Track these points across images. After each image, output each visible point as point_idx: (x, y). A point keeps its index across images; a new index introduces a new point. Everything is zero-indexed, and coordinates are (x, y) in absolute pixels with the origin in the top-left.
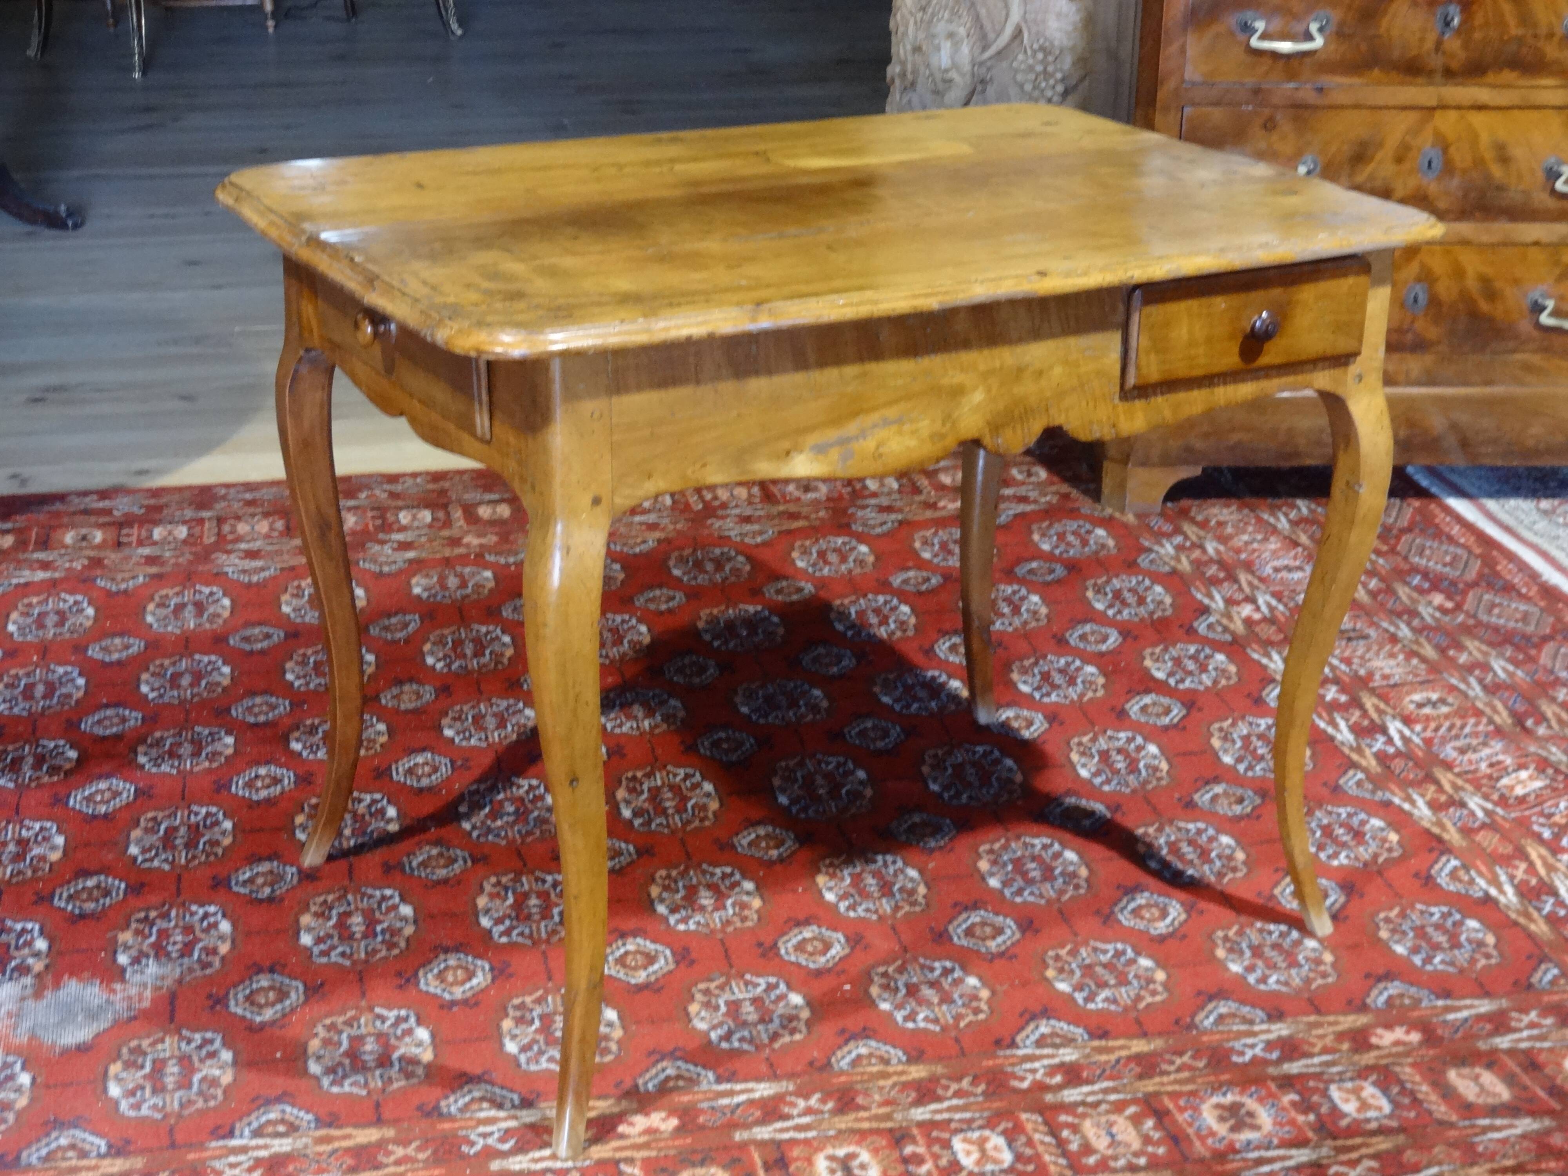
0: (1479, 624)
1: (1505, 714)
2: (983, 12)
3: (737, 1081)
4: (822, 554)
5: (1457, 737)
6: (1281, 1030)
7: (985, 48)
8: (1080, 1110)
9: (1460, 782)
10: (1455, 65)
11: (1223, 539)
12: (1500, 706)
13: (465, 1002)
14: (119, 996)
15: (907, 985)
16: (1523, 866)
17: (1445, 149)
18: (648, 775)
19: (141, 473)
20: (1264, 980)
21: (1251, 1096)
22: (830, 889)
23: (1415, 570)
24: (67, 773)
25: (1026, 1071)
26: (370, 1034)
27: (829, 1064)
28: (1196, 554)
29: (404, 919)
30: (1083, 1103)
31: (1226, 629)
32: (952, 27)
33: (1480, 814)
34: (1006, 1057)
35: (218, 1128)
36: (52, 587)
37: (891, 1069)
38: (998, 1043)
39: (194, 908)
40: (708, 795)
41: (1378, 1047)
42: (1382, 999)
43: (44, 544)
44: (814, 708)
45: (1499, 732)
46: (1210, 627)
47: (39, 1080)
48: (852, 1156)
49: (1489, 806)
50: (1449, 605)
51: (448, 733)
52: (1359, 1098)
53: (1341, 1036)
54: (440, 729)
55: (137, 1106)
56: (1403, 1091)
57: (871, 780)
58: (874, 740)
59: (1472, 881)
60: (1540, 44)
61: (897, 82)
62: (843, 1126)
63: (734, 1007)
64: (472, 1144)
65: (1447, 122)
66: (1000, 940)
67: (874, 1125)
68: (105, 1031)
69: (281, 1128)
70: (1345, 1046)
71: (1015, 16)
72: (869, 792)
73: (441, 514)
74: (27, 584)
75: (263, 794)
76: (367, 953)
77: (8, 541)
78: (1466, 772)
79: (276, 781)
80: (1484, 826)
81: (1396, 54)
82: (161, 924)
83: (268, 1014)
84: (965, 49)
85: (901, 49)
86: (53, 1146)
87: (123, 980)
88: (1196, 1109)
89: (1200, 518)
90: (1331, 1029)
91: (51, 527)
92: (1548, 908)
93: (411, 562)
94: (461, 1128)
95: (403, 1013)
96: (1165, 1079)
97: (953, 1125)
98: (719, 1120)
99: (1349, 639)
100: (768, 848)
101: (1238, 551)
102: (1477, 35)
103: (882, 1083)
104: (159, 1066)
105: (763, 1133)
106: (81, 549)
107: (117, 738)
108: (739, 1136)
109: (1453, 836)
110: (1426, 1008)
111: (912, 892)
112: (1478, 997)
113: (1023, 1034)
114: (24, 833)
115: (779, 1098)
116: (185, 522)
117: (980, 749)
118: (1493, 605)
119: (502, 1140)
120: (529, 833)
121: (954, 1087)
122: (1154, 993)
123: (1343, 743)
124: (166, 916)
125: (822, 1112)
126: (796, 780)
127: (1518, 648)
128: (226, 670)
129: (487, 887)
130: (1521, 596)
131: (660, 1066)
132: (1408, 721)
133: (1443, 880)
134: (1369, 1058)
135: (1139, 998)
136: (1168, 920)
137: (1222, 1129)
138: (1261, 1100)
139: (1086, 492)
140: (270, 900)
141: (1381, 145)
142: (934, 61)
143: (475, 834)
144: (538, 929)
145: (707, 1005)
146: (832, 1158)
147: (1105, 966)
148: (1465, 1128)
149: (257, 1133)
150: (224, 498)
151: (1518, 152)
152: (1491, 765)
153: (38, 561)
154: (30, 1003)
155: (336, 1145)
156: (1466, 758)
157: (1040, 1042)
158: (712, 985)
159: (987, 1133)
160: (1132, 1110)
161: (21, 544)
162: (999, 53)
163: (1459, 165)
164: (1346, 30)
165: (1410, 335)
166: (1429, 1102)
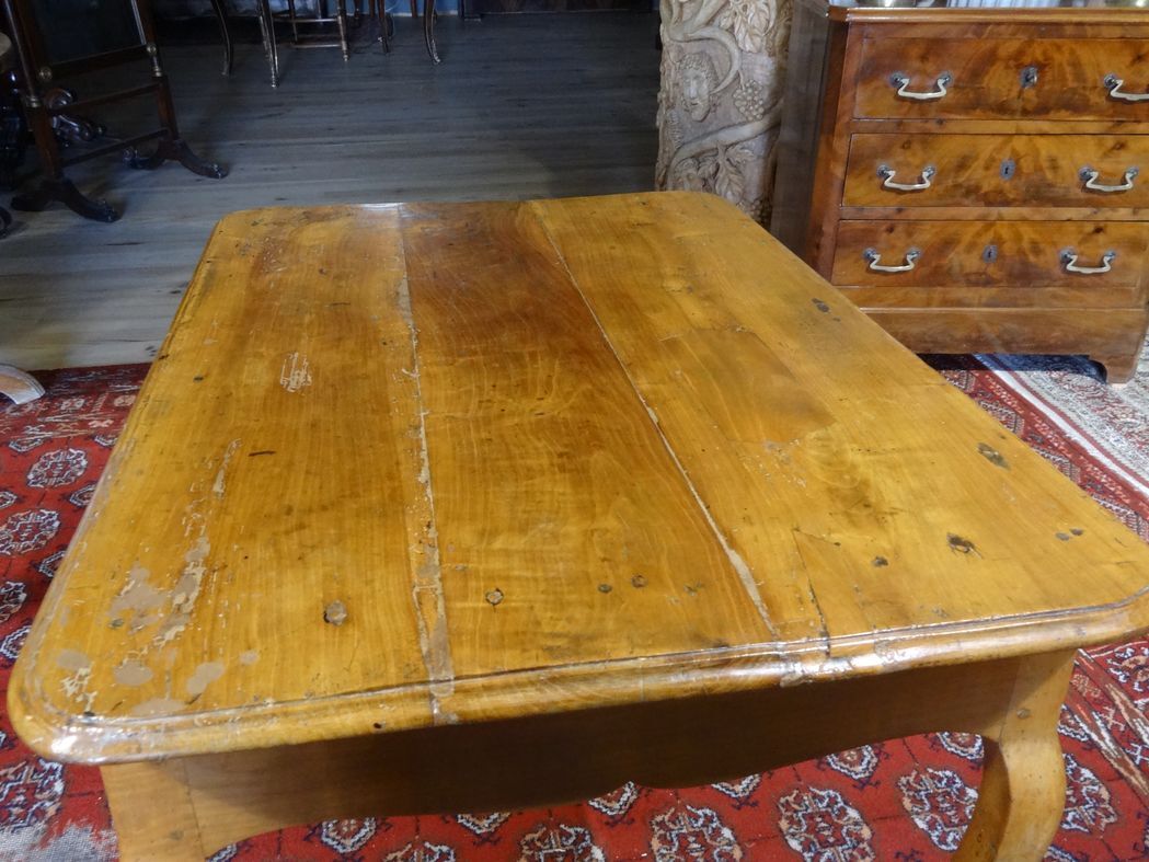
2: (716, 63)
7: (717, 85)
10: (1029, 107)
15: (679, 837)
16: (1112, 711)
20: (944, 839)
32: (698, 72)
59: (1077, 727)
60: (1088, 93)
61: (664, 102)
65: (1019, 144)
66: (744, 784)
71: (736, 67)
81: (992, 100)
84: (705, 86)
85: (667, 83)
92: (1139, 756)
102: (1047, 87)
122: (863, 852)
135: (851, 855)
136: (864, 764)
141: (977, 158)
142: (686, 93)
147: (823, 817)
151: (1064, 163)
154: (37, 851)
158: (536, 836)
162: (726, 88)
163: (1025, 171)
164: (961, 84)
165: (983, 276)
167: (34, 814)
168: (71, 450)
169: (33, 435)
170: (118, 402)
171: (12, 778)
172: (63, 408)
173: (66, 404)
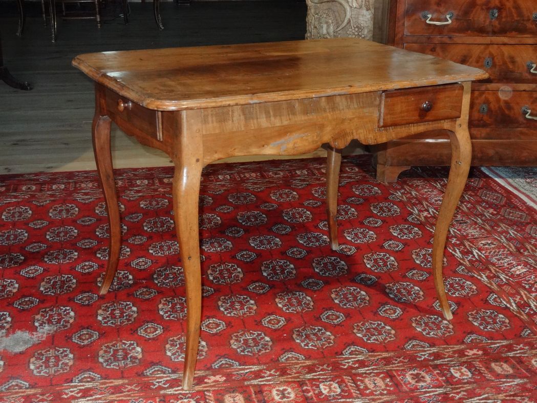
0: (505, 218)
1: (513, 247)
2: (337, 15)
3: (246, 365)
4: (281, 195)
5: (497, 255)
6: (434, 350)
7: (338, 27)
8: (364, 375)
9: (497, 270)
10: (496, 30)
11: (418, 191)
12: (512, 245)
13: (153, 339)
14: (35, 336)
15: (306, 335)
16: (519, 297)
17: (493, 59)
18: (219, 266)
19: (50, 168)
20: (428, 333)
21: (423, 371)
22: (280, 303)
23: (484, 201)
24: (20, 264)
25: (346, 362)
26: (120, 349)
27: (278, 360)
28: (409, 195)
29: (134, 312)
30: (365, 373)
31: (418, 220)
32: (327, 20)
33: (504, 280)
34: (339, 358)
35: (67, 379)
36: (17, 204)
37: (299, 362)
38: (337, 354)
39: (62, 308)
40: (239, 272)
41: (468, 356)
42: (469, 340)
43: (15, 190)
44: (276, 244)
45: (511, 254)
46: (413, 219)
47: (6, 363)
48: (285, 390)
49: (508, 278)
50: (495, 212)
51: (151, 251)
52: (460, 372)
53: (455, 352)
54: (148, 250)
55: (40, 372)
56: (476, 370)
57: (295, 268)
58: (296, 255)
59: (501, 302)
60: (525, 23)
62: (282, 380)
63: (246, 341)
64: (154, 385)
65: (493, 49)
66: (338, 320)
67: (293, 380)
68: (30, 347)
69: (89, 380)
70: (456, 355)
71: (348, 16)
72: (294, 272)
73: (151, 181)
74: (9, 203)
75: (87, 271)
76: (120, 323)
77: (4, 189)
78: (500, 267)
79: (92, 267)
80: (506, 284)
81: (476, 26)
82: (50, 313)
83: (86, 342)
84: (332, 28)
85: (310, 27)
86: (10, 385)
87: (36, 331)
88: (404, 375)
89: (410, 184)
90: (451, 350)
91: (18, 185)
92: (527, 311)
93: (140, 196)
94: (151, 380)
95: (132, 342)
96: (394, 366)
97: (320, 380)
98: (240, 378)
99: (460, 223)
100: (259, 290)
101: (423, 194)
102: (504, 20)
103: (296, 366)
104: (48, 359)
105: (255, 382)
106: (28, 192)
107: (38, 252)
108: (246, 383)
109: (495, 287)
110: (484, 343)
111: (308, 304)
112: (502, 340)
113: (345, 351)
114: (5, 283)
115: (260, 371)
116: (63, 183)
117: (333, 258)
118: (510, 213)
119: (164, 384)
120: (178, 284)
121: (321, 367)
122: (391, 337)
123: (457, 257)
124: (52, 310)
125: (276, 375)
126: (270, 268)
127: (518, 226)
128: (76, 231)
129: (163, 302)
130: (520, 210)
131: (220, 360)
132: (480, 250)
133: (491, 302)
134: (464, 359)
135: (385, 339)
136: (396, 314)
137: (413, 382)
138: (427, 373)
139: (371, 175)
140: (88, 305)
141: (471, 57)
142: (321, 31)
143: (159, 285)
144: (179, 315)
145: (237, 340)
146: (278, 390)
147: (374, 329)
148: (497, 382)
149: (80, 381)
150: (77, 176)
151: (518, 59)
152: (508, 264)
153: (13, 195)
154: (4, 338)
155: (108, 385)
156: (500, 262)
157: (351, 353)
158: (239, 334)
159: (332, 382)
160: (382, 375)
161: (8, 190)
162: (343, 28)
163: (498, 64)
164: (459, 18)
165: (482, 122)
166: (485, 373)
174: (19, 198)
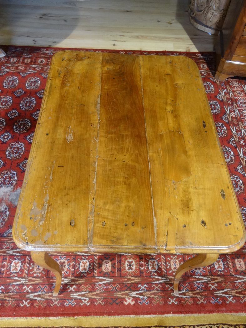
11: (233, 92)
19: (54, 42)
24: (28, 130)
28: (228, 96)
31: (228, 119)
36: (34, 75)
43: (35, 63)
46: (225, 118)
47: (10, 214)
48: (132, 262)
52: (219, 264)
56: (227, 264)
74: (31, 73)
77: (29, 61)
86: (9, 232)
89: (231, 84)
91: (37, 57)
101: (235, 96)
106: (41, 65)
114: (18, 146)
123: (240, 156)
139: (212, 73)
146: (128, 262)
148: (235, 277)
153: (33, 67)
154: (12, 193)
159: (155, 260)
160: (180, 258)
161: (31, 62)
166: (231, 268)
167: (11, 184)
168: (14, 77)
169: (4, 70)
170: (26, 61)
171: (6, 174)
172: (11, 61)
173: (12, 60)
174: (35, 70)
